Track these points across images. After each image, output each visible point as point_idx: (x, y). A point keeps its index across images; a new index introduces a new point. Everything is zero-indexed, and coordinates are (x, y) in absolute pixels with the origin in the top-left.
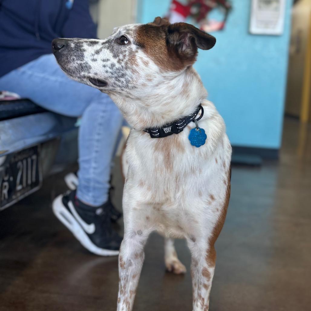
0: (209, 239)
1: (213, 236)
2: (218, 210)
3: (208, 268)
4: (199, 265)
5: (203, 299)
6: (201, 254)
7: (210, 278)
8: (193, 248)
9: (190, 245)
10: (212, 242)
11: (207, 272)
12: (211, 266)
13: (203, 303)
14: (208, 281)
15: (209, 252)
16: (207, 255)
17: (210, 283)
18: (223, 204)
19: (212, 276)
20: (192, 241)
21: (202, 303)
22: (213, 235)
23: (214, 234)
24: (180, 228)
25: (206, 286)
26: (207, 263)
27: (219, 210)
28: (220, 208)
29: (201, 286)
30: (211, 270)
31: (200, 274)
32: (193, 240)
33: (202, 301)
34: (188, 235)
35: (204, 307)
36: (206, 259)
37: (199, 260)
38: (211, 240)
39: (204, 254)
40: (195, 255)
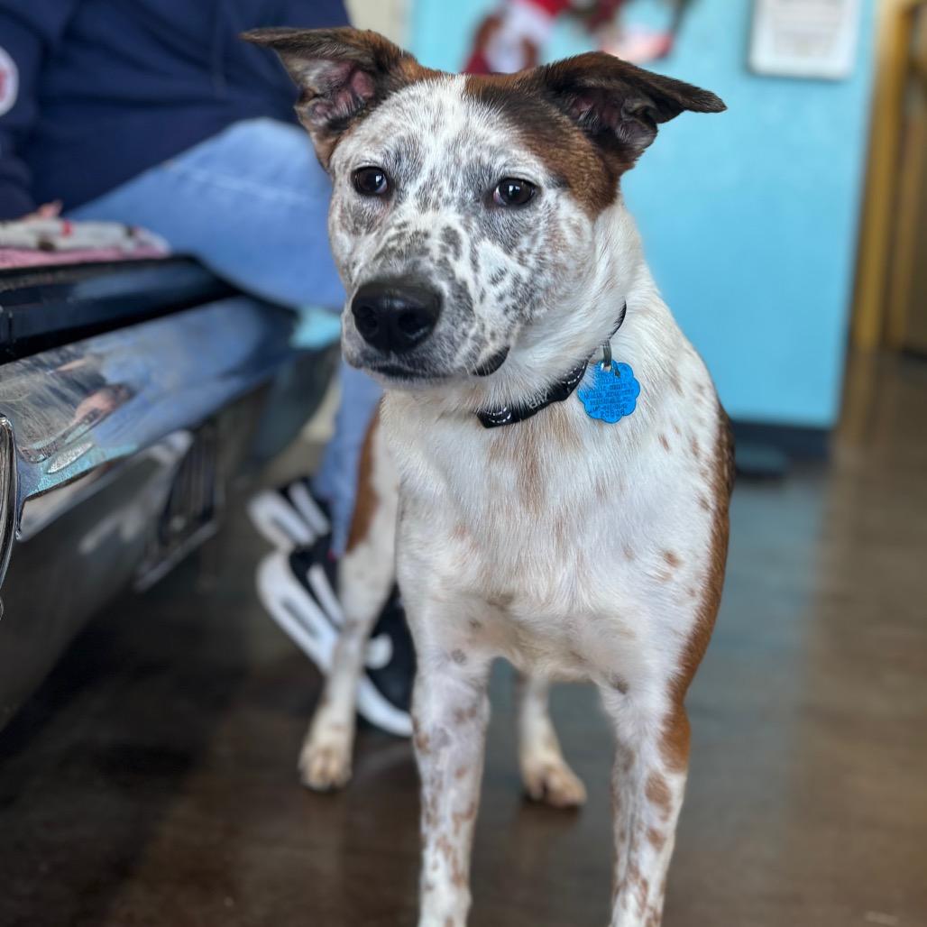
0: (671, 684)
1: (682, 674)
2: (692, 593)
3: (664, 775)
4: (637, 764)
5: (645, 884)
6: (645, 728)
7: (668, 809)
8: (618, 710)
9: (611, 702)
10: (680, 691)
11: (661, 788)
12: (674, 767)
13: (645, 899)
14: (665, 819)
15: (671, 723)
16: (663, 733)
17: (668, 828)
18: (705, 573)
19: (677, 803)
20: (617, 691)
21: (641, 898)
22: (683, 671)
23: (686, 666)
24: (577, 657)
25: (655, 838)
26: (663, 758)
27: (697, 594)
28: (700, 587)
29: (641, 836)
30: (676, 783)
31: (642, 792)
32: (622, 687)
33: (640, 888)
34: (605, 675)
35: (647, 914)
36: (660, 745)
37: (638, 746)
38: (676, 684)
39: (656, 727)
40: (626, 731)
